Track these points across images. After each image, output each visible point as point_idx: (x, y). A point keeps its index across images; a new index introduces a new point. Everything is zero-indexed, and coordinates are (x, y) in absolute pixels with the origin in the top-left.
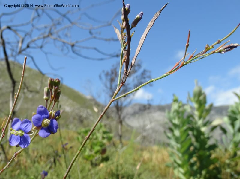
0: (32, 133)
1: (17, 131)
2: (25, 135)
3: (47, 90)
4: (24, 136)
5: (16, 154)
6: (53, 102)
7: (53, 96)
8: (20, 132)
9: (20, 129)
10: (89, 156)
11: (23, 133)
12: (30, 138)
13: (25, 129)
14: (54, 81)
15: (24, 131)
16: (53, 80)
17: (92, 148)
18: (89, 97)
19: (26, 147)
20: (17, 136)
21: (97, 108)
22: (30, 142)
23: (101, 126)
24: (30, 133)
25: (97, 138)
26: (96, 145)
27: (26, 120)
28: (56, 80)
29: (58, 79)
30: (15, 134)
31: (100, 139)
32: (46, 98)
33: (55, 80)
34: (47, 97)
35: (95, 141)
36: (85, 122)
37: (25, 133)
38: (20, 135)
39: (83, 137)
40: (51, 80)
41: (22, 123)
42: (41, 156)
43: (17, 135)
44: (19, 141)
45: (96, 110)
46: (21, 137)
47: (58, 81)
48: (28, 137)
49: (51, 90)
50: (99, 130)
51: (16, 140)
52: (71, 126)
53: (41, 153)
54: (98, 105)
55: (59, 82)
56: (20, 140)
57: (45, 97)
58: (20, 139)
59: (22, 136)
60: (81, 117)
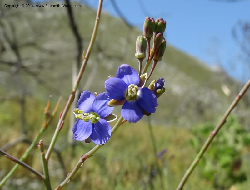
0: (114, 117)
1: (86, 114)
2: (102, 121)
3: (141, 41)
4: (99, 122)
5: (84, 156)
6: (153, 61)
7: (152, 50)
8: (91, 116)
9: (92, 111)
10: (212, 173)
11: (98, 118)
12: (109, 127)
13: (101, 110)
14: (154, 21)
15: (99, 114)
16: (152, 21)
17: (216, 158)
18: (214, 67)
19: (103, 143)
20: (88, 123)
21: (229, 88)
22: (110, 135)
23: (232, 121)
24: (110, 117)
25: (225, 142)
26: (223, 152)
27: (105, 94)
28: (159, 21)
29: (162, 19)
30: (83, 119)
31: (231, 143)
32: (139, 56)
33: (156, 21)
34: (142, 54)
35: (222, 147)
36: (208, 113)
37: (102, 117)
38: (92, 121)
39: (201, 141)
40: (150, 21)
41: (96, 100)
42: (127, 174)
43: (87, 121)
44: (91, 132)
45: (226, 91)
46: (93, 125)
47: (162, 22)
48: (107, 124)
49: (149, 39)
50: (228, 127)
51: (85, 130)
52: (182, 120)
53: (126, 166)
54: (230, 82)
55: (164, 25)
56: (93, 130)
57: (138, 53)
58: (92, 128)
59: (95, 123)
60: (199, 104)
